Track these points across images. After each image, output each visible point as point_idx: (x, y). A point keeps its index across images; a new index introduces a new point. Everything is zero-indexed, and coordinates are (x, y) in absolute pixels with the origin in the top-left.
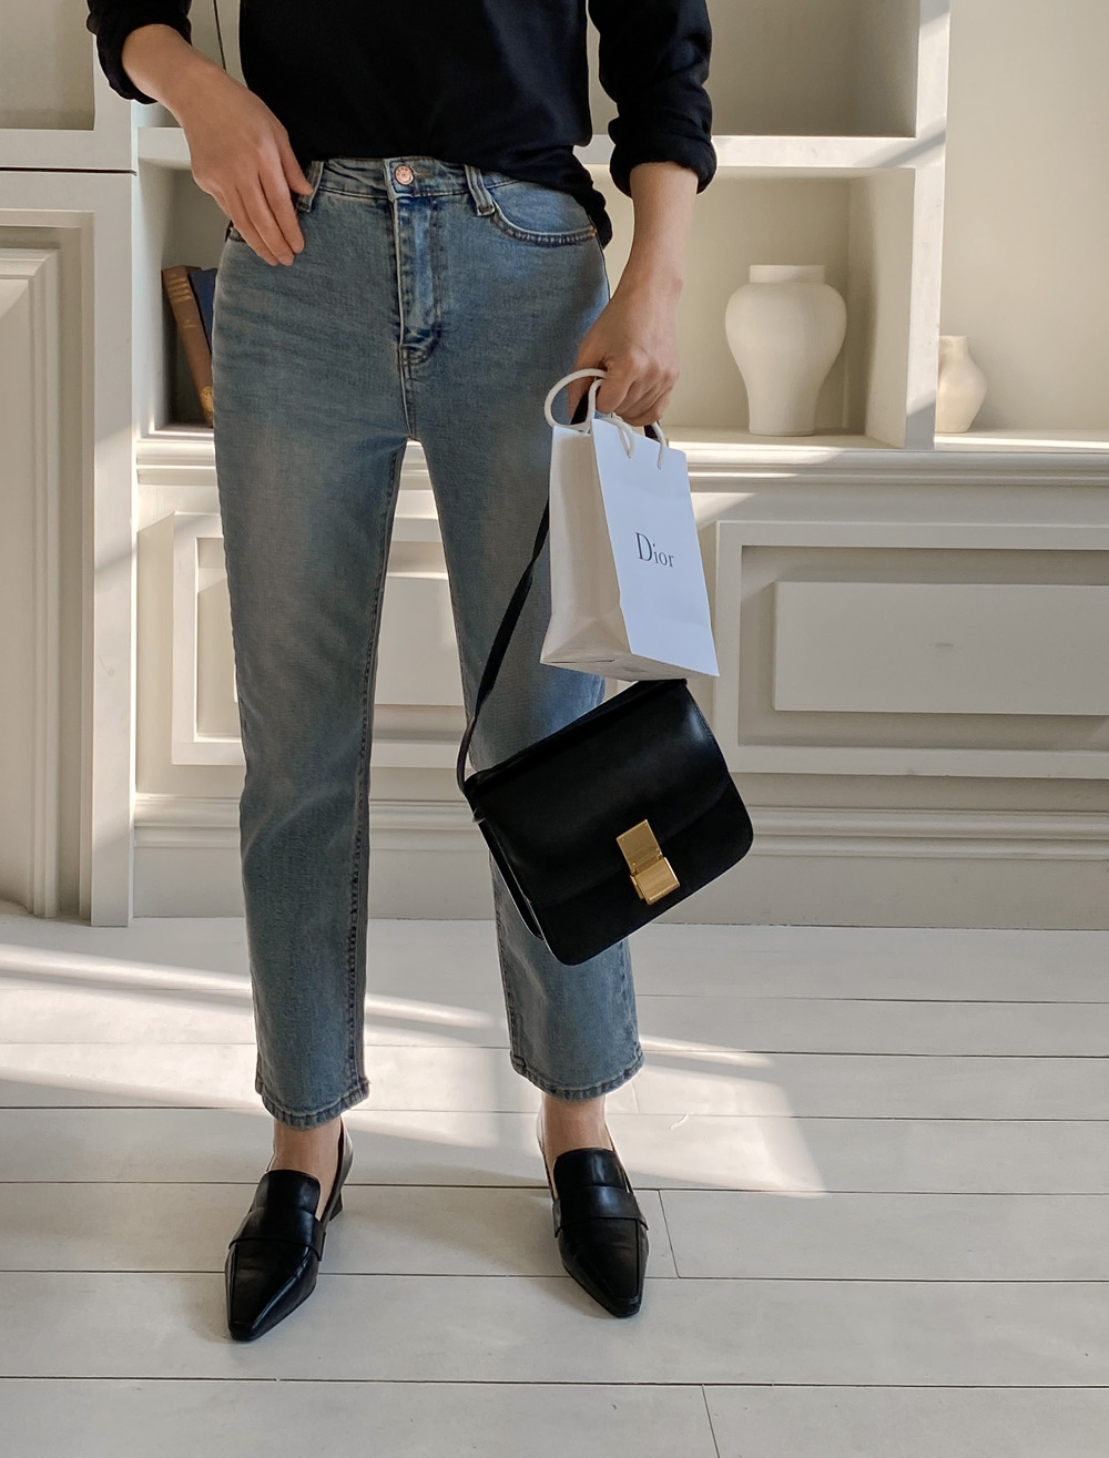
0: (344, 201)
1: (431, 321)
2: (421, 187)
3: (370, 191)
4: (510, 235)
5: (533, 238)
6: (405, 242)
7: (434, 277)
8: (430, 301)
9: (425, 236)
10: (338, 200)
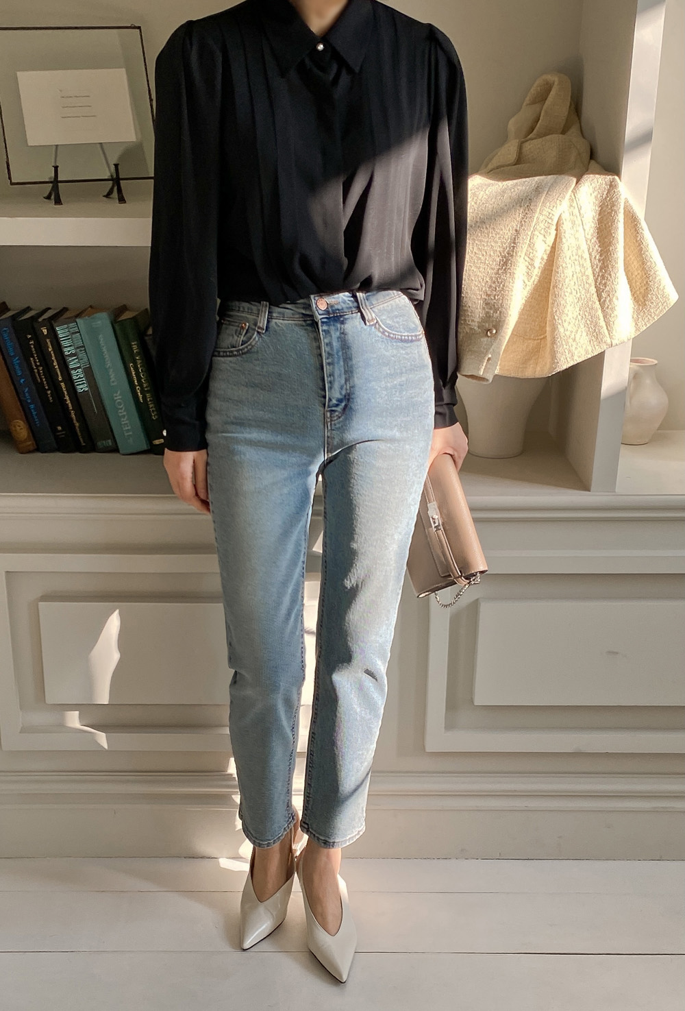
0: (286, 324)
1: (344, 392)
2: (333, 310)
3: (301, 316)
4: (386, 336)
5: (399, 337)
6: (327, 345)
7: (344, 365)
8: (343, 381)
9: (338, 341)
10: (282, 324)
